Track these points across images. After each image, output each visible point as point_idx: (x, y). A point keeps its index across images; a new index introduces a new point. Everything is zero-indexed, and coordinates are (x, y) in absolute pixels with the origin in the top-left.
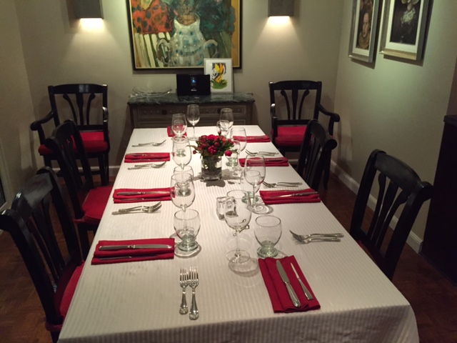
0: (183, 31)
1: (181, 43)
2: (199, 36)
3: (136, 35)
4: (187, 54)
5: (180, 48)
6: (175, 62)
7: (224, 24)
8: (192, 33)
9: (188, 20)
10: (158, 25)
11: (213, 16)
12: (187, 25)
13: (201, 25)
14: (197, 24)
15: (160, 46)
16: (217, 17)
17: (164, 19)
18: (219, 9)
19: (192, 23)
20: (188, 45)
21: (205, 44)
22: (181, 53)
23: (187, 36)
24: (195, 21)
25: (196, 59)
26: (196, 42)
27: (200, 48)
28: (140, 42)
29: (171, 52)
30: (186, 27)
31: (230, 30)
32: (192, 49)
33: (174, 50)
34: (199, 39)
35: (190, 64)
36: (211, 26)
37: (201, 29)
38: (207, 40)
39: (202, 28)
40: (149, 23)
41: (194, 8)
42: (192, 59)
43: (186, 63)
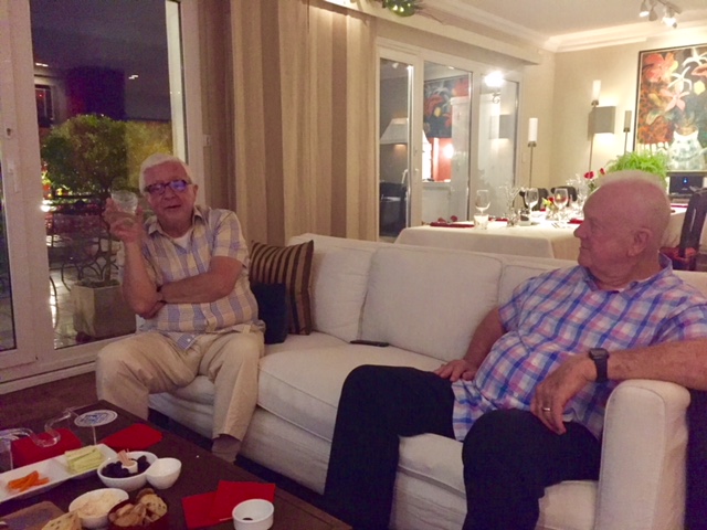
0: (681, 140)
1: (678, 150)
2: (697, 144)
3: (638, 145)
4: (683, 160)
5: (677, 155)
6: (671, 167)
8: (689, 142)
9: (687, 131)
10: (658, 137)
12: (686, 135)
13: (699, 135)
14: (695, 134)
15: (658, 153)
17: (665, 131)
19: (690, 134)
20: (684, 152)
21: (702, 151)
22: (677, 159)
23: (685, 145)
24: (694, 132)
25: (691, 164)
26: (692, 149)
27: (696, 155)
28: (641, 150)
29: (668, 158)
30: (684, 137)
32: (688, 156)
33: (671, 157)
34: (696, 147)
35: (684, 169)
37: (698, 138)
39: (700, 139)
40: (651, 135)
41: (694, 120)
42: (688, 163)
43: (680, 167)
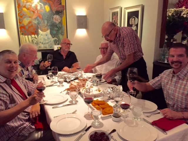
0: (42, 34)
1: (42, 39)
3: (21, 36)
4: (45, 43)
5: (42, 41)
6: (40, 47)
7: (60, 31)
8: (47, 35)
9: (45, 30)
11: (55, 28)
12: (44, 32)
14: (49, 31)
15: (33, 40)
16: (57, 28)
18: (58, 26)
19: (46, 31)
20: (45, 40)
21: (53, 39)
22: (42, 43)
23: (45, 36)
24: (48, 30)
25: (49, 46)
26: (48, 38)
27: (50, 41)
28: (23, 39)
29: (38, 43)
30: (44, 33)
31: (62, 34)
32: (47, 42)
33: (39, 42)
34: (50, 37)
35: (46, 48)
36: (55, 32)
37: (50, 33)
38: (53, 38)
41: (47, 25)
43: (44, 47)
